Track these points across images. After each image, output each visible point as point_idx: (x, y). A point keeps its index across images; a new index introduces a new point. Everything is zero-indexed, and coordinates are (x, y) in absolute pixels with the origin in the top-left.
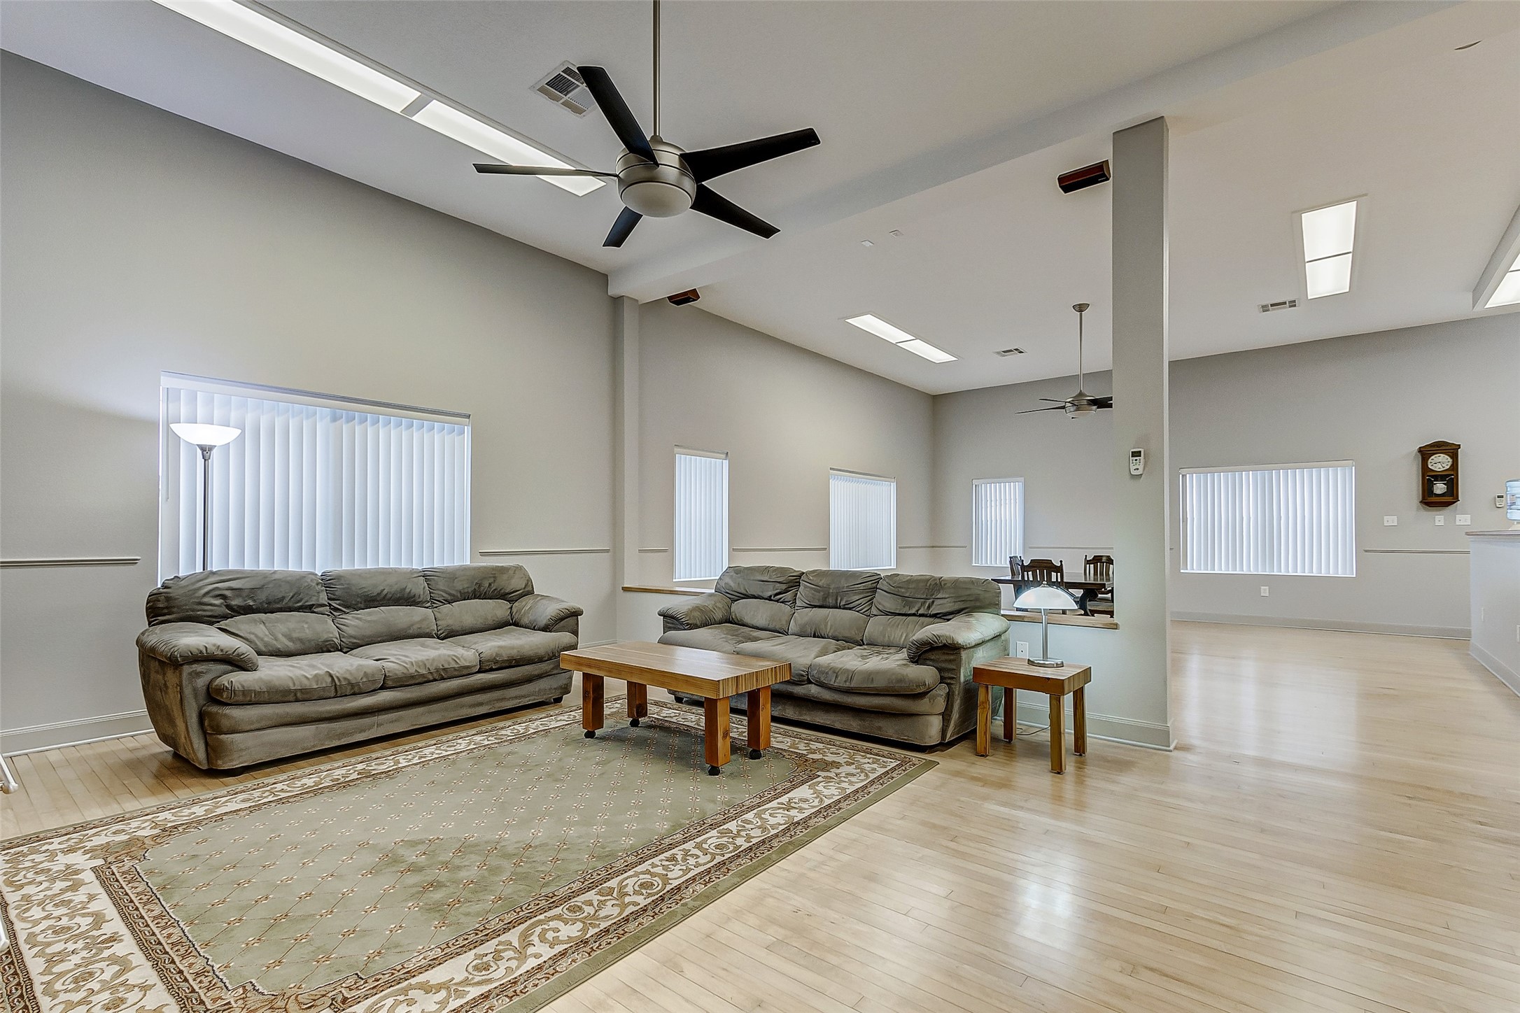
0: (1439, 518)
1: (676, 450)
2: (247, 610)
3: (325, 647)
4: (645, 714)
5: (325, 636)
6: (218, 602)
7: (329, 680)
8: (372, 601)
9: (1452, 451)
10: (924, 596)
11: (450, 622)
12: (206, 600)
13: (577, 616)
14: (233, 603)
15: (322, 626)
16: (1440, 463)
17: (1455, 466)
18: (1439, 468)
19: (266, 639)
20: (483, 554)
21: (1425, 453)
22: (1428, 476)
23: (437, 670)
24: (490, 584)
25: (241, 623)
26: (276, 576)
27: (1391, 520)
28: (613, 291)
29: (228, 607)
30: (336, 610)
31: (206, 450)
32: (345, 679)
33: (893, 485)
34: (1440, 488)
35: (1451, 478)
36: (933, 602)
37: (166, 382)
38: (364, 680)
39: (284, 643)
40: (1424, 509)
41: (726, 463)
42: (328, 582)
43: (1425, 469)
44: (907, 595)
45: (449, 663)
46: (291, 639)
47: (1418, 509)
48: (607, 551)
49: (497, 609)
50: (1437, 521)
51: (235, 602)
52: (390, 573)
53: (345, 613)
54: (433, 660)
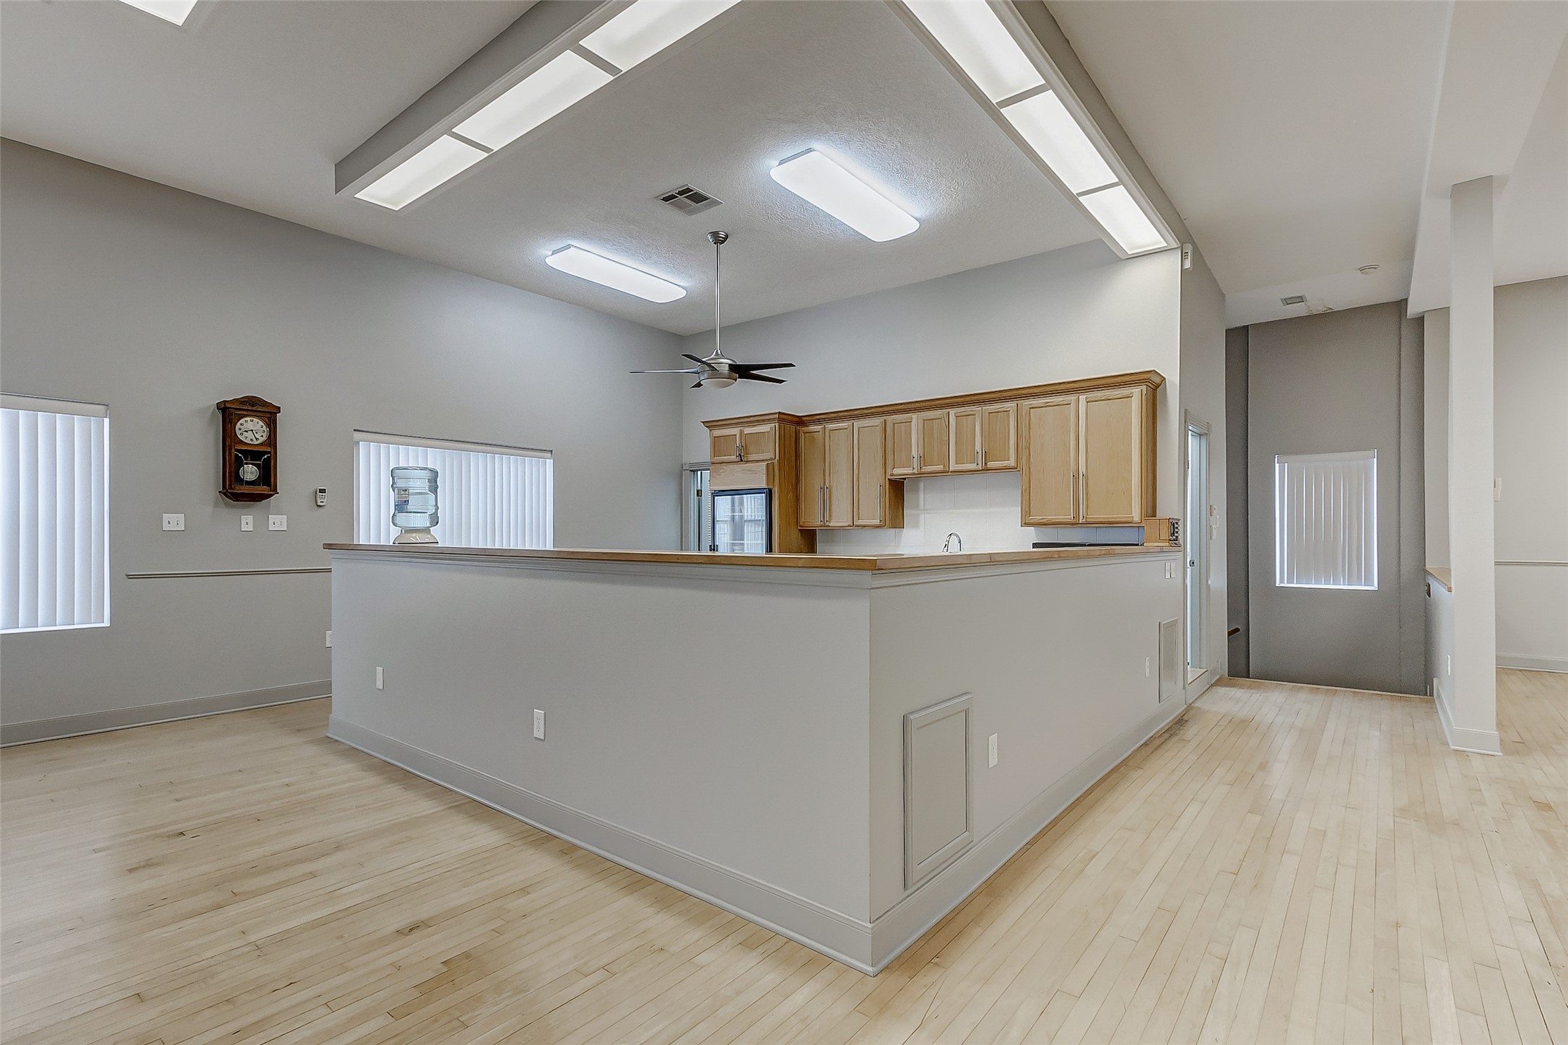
0: (247, 520)
9: (269, 414)
16: (251, 430)
17: (272, 440)
18: (252, 440)
21: (229, 413)
22: (236, 450)
27: (174, 522)
34: (250, 472)
35: (265, 458)
40: (227, 505)
43: (229, 436)
47: (216, 505)
50: (243, 523)
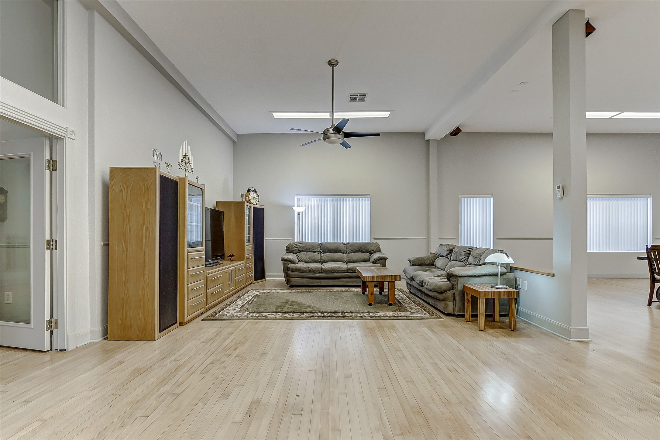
1: (460, 196)
2: (302, 251)
3: (317, 262)
4: (383, 291)
5: (317, 259)
6: (296, 249)
7: (308, 268)
8: (330, 251)
10: (479, 257)
11: (350, 258)
12: (294, 248)
13: (385, 259)
14: (299, 249)
15: (317, 256)
19: (304, 258)
20: (375, 239)
23: (335, 270)
24: (364, 248)
25: (301, 254)
26: (309, 243)
28: (426, 138)
29: (298, 250)
30: (321, 253)
31: (299, 213)
32: (312, 269)
33: (650, 200)
36: (480, 259)
37: (297, 197)
38: (316, 270)
39: (308, 260)
41: (492, 199)
42: (321, 245)
44: (475, 256)
45: (338, 269)
46: (309, 259)
48: (425, 238)
49: (365, 256)
51: (300, 249)
52: (336, 244)
53: (323, 254)
54: (334, 267)
